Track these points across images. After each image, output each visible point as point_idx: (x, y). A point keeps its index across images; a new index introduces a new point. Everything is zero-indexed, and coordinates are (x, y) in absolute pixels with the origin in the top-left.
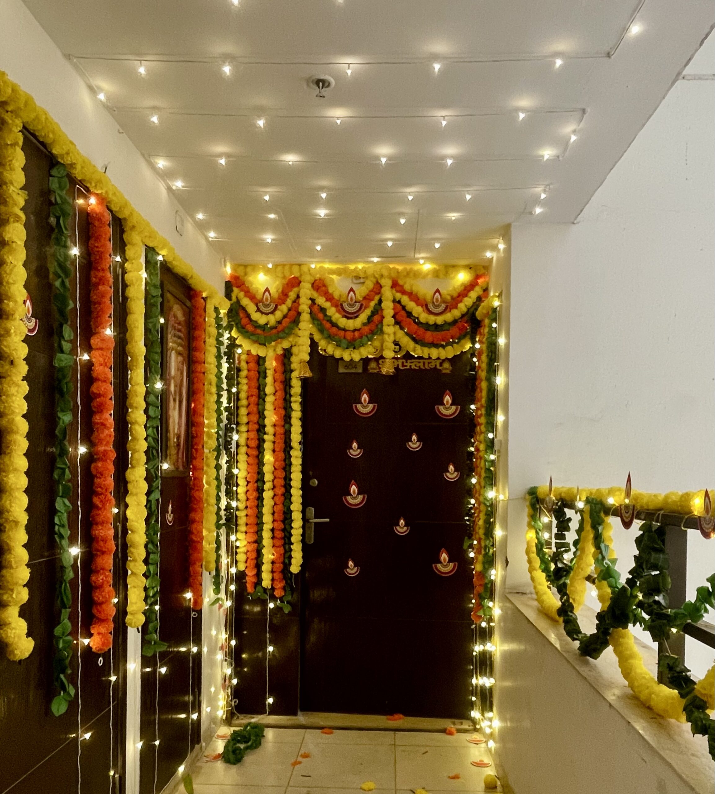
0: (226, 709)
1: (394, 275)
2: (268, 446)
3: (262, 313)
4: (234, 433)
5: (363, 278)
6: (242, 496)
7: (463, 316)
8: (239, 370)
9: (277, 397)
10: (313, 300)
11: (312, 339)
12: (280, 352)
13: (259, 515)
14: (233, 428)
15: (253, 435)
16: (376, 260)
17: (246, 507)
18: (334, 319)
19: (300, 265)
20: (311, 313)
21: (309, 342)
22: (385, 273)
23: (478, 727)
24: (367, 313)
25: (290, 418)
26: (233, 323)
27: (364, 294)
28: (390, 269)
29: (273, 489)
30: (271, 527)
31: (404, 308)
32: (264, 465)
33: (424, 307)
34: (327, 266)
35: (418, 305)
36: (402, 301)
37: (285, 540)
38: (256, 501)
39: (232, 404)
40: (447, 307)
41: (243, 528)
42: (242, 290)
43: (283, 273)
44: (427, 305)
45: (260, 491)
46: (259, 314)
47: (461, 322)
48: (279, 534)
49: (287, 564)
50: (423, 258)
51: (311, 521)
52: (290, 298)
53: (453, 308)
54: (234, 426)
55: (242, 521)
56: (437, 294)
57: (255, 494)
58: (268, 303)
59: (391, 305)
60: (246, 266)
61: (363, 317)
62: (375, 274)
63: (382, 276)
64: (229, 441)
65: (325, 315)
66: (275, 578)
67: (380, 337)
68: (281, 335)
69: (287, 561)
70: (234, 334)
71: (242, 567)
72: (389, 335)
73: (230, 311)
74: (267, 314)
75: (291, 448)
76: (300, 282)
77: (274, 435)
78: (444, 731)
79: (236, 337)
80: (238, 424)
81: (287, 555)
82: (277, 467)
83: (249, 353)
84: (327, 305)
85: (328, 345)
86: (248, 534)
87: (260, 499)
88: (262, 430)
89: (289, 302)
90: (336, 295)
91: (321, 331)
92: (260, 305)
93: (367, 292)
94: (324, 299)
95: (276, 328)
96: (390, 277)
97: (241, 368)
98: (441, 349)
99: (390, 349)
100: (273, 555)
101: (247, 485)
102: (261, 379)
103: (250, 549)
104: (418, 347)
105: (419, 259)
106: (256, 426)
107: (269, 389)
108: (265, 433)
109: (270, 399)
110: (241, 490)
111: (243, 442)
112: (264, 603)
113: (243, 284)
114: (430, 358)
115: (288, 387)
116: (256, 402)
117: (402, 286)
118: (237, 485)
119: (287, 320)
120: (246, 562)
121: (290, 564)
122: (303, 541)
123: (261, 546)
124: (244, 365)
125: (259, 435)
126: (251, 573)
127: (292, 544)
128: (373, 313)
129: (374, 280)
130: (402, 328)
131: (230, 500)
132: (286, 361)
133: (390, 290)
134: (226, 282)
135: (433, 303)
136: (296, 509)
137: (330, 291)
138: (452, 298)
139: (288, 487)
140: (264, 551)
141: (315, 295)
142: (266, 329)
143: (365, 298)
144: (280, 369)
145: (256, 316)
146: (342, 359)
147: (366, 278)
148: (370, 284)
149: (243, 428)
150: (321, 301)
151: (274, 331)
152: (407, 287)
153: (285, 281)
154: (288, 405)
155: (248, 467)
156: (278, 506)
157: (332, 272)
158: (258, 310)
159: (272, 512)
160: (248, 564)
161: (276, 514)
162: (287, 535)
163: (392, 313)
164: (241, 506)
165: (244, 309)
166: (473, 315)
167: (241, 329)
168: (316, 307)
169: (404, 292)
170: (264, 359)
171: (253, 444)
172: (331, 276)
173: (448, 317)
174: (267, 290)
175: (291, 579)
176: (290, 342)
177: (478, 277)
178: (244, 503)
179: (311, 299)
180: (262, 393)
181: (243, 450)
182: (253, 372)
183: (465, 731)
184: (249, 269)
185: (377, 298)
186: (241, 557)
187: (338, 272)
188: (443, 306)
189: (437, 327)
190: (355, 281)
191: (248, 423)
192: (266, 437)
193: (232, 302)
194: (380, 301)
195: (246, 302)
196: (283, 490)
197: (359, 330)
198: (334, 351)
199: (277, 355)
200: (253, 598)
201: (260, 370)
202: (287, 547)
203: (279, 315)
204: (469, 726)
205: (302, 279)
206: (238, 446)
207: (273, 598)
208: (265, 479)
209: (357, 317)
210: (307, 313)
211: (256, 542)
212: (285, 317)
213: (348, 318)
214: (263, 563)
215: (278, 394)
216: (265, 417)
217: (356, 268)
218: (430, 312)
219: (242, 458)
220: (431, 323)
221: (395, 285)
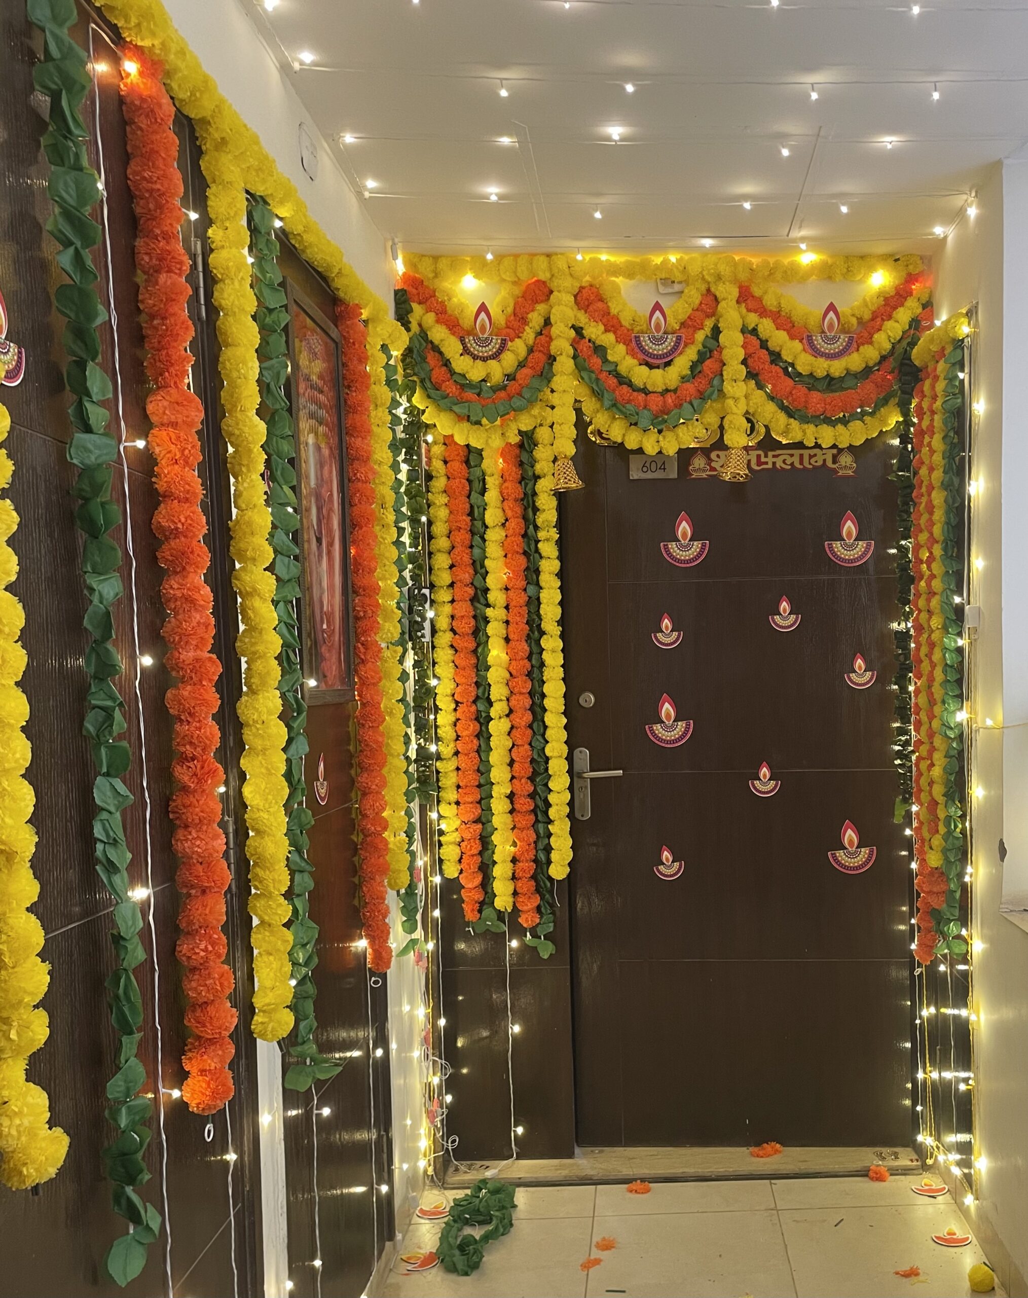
0: (433, 1156)
1: (743, 276)
2: (495, 629)
3: (475, 358)
4: (427, 606)
5: (680, 282)
6: (446, 731)
7: (883, 358)
8: (429, 477)
9: (511, 532)
10: (578, 330)
11: (579, 411)
12: (514, 439)
13: (484, 769)
14: (424, 595)
15: (464, 608)
16: (707, 243)
17: (457, 753)
18: (623, 369)
19: (548, 256)
20: (575, 357)
21: (573, 417)
22: (725, 270)
23: (929, 1162)
24: (691, 354)
25: (537, 572)
26: (415, 378)
27: (683, 317)
28: (735, 264)
29: (507, 716)
30: (509, 792)
31: (764, 344)
32: (488, 668)
33: (805, 341)
34: (604, 257)
35: (792, 337)
36: (760, 329)
37: (536, 816)
38: (475, 741)
39: (420, 548)
40: (851, 339)
41: (451, 795)
42: (429, 310)
43: (515, 272)
44: (810, 337)
45: (481, 720)
46: (467, 359)
47: (878, 370)
48: (525, 804)
49: (542, 863)
50: (803, 239)
51: (585, 775)
52: (531, 325)
53: (863, 344)
54: (426, 591)
55: (449, 780)
56: (831, 314)
57: (474, 727)
58: (485, 336)
59: (740, 338)
60: (436, 258)
61: (682, 364)
62: (705, 273)
63: (719, 278)
64: (416, 622)
65: (605, 361)
66: (518, 890)
67: (717, 405)
68: (517, 402)
69: (542, 856)
70: (418, 400)
71: (451, 871)
72: (736, 400)
73: (408, 353)
74: (484, 359)
75: (542, 633)
76: (551, 292)
77: (507, 608)
78: (864, 1173)
79: (422, 408)
80: (432, 587)
81: (541, 846)
82: (514, 673)
83: (448, 441)
84: (608, 339)
85: (612, 423)
86: (462, 807)
87: (483, 735)
88: (482, 600)
89: (529, 335)
90: (626, 321)
91: (598, 394)
92: (470, 340)
93: (690, 311)
94: (601, 328)
95: (504, 388)
96: (735, 280)
97: (434, 474)
98: (840, 427)
99: (739, 430)
100: (514, 844)
101: (455, 710)
102: (474, 495)
103: (467, 836)
104: (794, 424)
105: (794, 240)
106: (471, 591)
107: (492, 516)
108: (488, 605)
109: (494, 536)
110: (445, 719)
111: (443, 623)
112: (499, 940)
113: (433, 295)
114: (817, 446)
115: (530, 511)
116: (468, 543)
117: (760, 300)
118: (437, 709)
119: (525, 371)
120: (460, 861)
121: (549, 862)
122: (571, 816)
123: (489, 829)
124: (438, 466)
125: (475, 609)
126: (471, 882)
127: (550, 822)
128: (702, 357)
129: (703, 288)
130: (760, 386)
131: (426, 740)
132: (525, 457)
133: (736, 306)
134: (396, 293)
135: (823, 332)
136: (556, 754)
137: (614, 310)
138: (860, 321)
139: (538, 710)
140: (496, 838)
141: (582, 319)
142: (484, 388)
143: (683, 324)
144: (516, 473)
145: (461, 364)
146: (640, 451)
147: (686, 282)
148: (694, 296)
149: (444, 596)
150: (595, 331)
151: (503, 394)
152: (770, 301)
153: (518, 291)
154: (533, 546)
155: (456, 674)
156: (521, 749)
157: (615, 270)
158: (466, 351)
159: (508, 761)
160: (464, 865)
161: (516, 765)
162: (540, 804)
163: (741, 354)
164: (446, 750)
165: (436, 349)
166: (907, 356)
167: (432, 392)
168: (584, 346)
169: (763, 312)
170: (479, 452)
171: (466, 626)
172: (613, 279)
173: (855, 361)
174: (483, 308)
175: (551, 892)
176: (535, 417)
177: (911, 279)
178: (452, 745)
179: (573, 327)
180: (478, 524)
181: (445, 638)
182: (457, 480)
183: (906, 1171)
184: (443, 264)
185: (709, 324)
186: (450, 852)
187: (629, 271)
188: (843, 339)
189: (830, 383)
190: (662, 289)
191: (452, 585)
192: (489, 612)
193: (411, 334)
194: (716, 331)
195: (438, 334)
196: (529, 717)
197: (675, 391)
198: (624, 435)
199: (509, 444)
200: (478, 932)
201: (471, 478)
202: (541, 827)
203: (509, 360)
204: (912, 1161)
205: (553, 285)
206: (434, 632)
207: (518, 931)
208: (493, 698)
209: (668, 364)
210: (568, 356)
211: (477, 821)
212: (521, 365)
213: (651, 367)
214: (495, 863)
215: (512, 524)
216: (487, 572)
217: (665, 262)
218: (817, 353)
219: (443, 655)
220: (820, 373)
221: (745, 296)
